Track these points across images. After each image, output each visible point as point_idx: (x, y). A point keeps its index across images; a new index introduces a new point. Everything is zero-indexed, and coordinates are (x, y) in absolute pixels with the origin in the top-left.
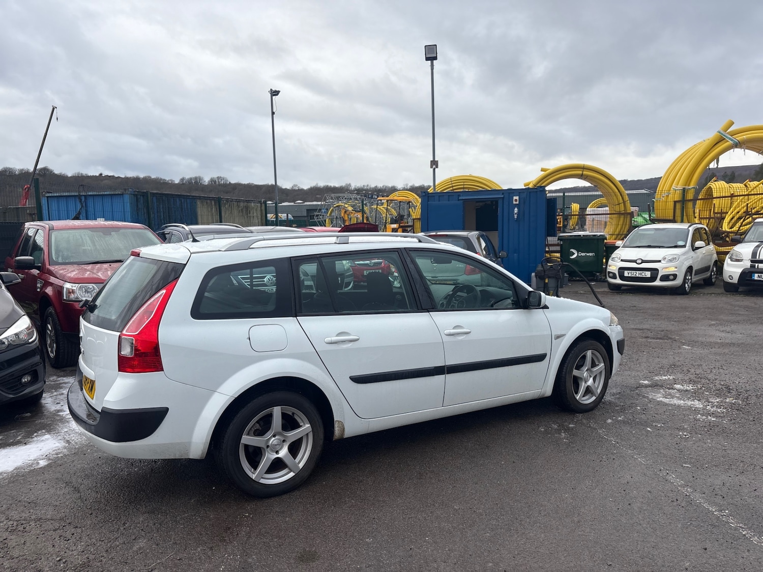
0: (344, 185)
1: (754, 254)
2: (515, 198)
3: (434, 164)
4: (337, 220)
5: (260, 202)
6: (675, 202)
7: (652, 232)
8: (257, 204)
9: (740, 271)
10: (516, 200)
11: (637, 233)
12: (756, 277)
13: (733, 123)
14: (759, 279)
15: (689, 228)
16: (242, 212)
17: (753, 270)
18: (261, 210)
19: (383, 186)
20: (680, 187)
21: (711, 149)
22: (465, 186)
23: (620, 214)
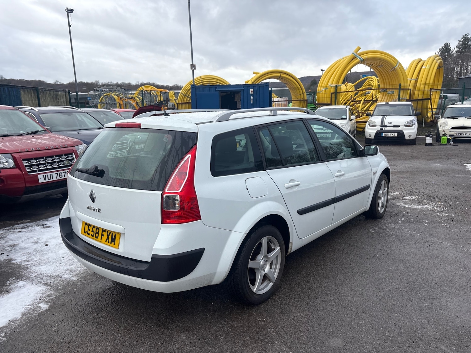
0: (94, 81)
1: (382, 122)
2: (251, 90)
3: (193, 67)
4: (107, 105)
5: (65, 91)
6: (332, 93)
7: (327, 111)
8: (63, 93)
9: (375, 132)
10: (252, 91)
11: (319, 111)
12: (383, 135)
13: (360, 48)
14: (385, 136)
15: (347, 108)
16: (53, 98)
17: (382, 131)
18: (66, 97)
19: (122, 83)
20: (334, 85)
21: (350, 62)
22: (210, 82)
23: (300, 100)
